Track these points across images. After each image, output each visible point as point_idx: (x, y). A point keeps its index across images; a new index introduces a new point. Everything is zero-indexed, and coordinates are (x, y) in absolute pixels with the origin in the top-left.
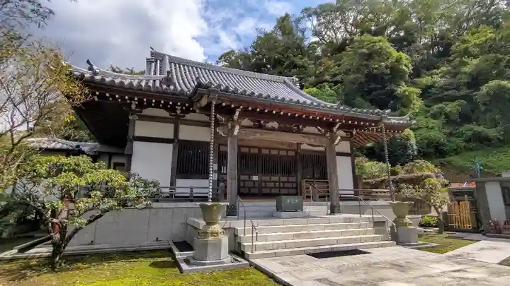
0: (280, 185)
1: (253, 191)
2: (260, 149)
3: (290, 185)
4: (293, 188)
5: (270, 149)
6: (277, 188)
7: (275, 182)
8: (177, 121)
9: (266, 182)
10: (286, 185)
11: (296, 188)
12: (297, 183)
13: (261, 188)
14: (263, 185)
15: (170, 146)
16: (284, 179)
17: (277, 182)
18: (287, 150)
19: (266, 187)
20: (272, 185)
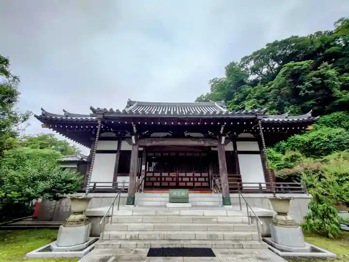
0: (194, 179)
1: (171, 184)
2: (177, 152)
3: (203, 180)
4: (205, 182)
5: (185, 152)
6: (192, 182)
7: (190, 177)
8: (120, 139)
9: (182, 177)
10: (200, 179)
11: (209, 182)
12: (208, 177)
13: (177, 182)
14: (180, 179)
15: (115, 155)
16: (198, 175)
17: (191, 177)
18: (200, 153)
19: (182, 181)
20: (187, 179)
